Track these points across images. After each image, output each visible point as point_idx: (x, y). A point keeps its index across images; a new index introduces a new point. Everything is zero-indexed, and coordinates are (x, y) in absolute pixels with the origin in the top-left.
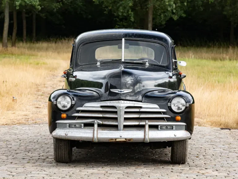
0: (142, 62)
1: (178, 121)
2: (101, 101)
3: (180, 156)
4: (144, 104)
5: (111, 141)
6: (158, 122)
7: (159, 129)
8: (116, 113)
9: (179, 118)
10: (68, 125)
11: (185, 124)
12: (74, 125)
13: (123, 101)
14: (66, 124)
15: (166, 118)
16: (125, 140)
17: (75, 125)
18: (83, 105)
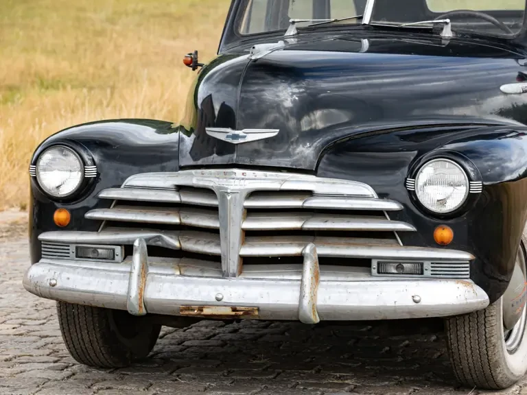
0: (431, 26)
1: (442, 245)
2: (182, 168)
3: (471, 365)
4: (324, 183)
5: (187, 313)
6: (370, 246)
7: (374, 271)
8: (212, 210)
9: (445, 233)
10: (72, 248)
11: (467, 256)
12: (92, 250)
13: (238, 172)
14: (67, 244)
15: (402, 234)
16: (234, 313)
17: (95, 250)
18: (123, 179)
